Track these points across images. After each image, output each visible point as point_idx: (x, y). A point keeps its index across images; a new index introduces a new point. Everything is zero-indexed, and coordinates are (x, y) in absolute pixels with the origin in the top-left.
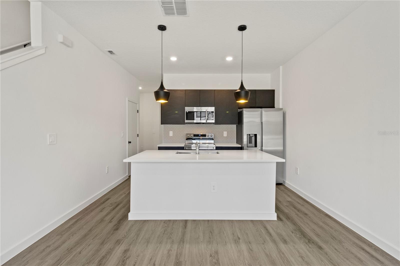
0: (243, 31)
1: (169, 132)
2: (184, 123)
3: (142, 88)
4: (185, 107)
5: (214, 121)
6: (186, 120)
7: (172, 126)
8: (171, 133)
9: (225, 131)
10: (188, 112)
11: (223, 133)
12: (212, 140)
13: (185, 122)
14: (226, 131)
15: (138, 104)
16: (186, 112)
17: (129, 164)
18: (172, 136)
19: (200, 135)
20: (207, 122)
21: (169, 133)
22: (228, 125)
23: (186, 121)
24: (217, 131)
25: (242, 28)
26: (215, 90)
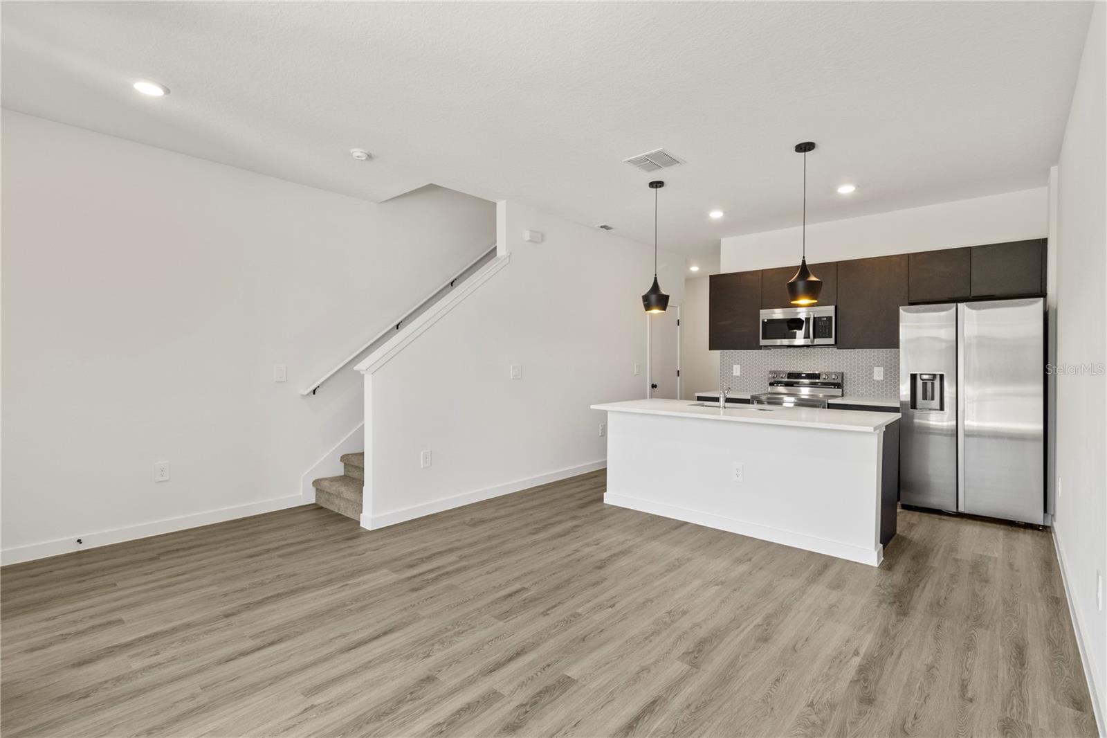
0: (806, 153)
1: (732, 366)
2: (760, 348)
3: (699, 267)
4: (761, 311)
5: (831, 341)
6: (763, 339)
7: (732, 353)
8: (737, 370)
9: (878, 366)
10: (766, 321)
11: (870, 370)
12: (838, 388)
13: (761, 344)
14: (882, 365)
15: (678, 308)
16: (763, 322)
17: (605, 413)
18: (738, 376)
19: (803, 375)
20: (815, 344)
21: (732, 370)
22: (889, 350)
23: (763, 342)
24: (854, 366)
25: (805, 147)
26: (837, 262)
